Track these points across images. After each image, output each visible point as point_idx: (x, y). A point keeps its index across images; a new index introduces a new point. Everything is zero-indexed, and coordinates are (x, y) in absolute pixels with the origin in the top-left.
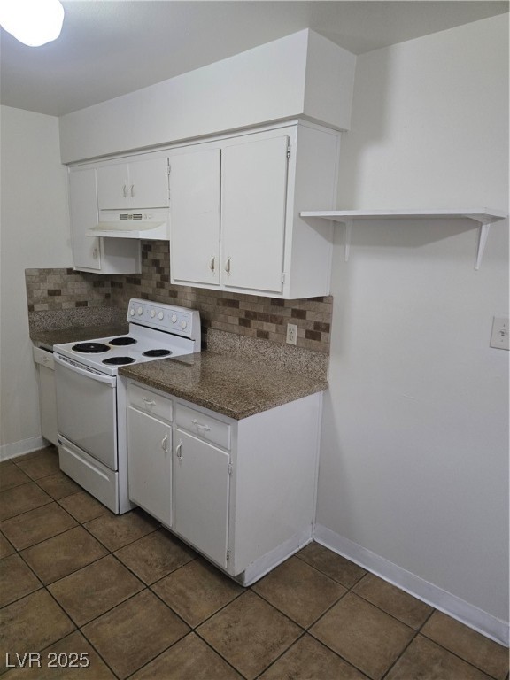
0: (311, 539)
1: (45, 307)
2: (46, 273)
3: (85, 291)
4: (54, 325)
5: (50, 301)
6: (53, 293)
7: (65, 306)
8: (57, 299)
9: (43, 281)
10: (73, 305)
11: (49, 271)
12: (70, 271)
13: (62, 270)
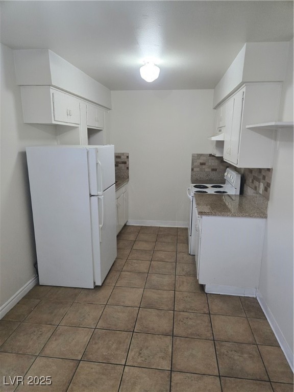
0: (255, 296)
1: (198, 169)
2: (200, 155)
3: (216, 164)
4: (201, 178)
5: (201, 167)
6: (202, 164)
7: (206, 170)
8: (204, 167)
9: (199, 159)
10: (210, 170)
11: (201, 155)
12: (211, 155)
13: (207, 154)
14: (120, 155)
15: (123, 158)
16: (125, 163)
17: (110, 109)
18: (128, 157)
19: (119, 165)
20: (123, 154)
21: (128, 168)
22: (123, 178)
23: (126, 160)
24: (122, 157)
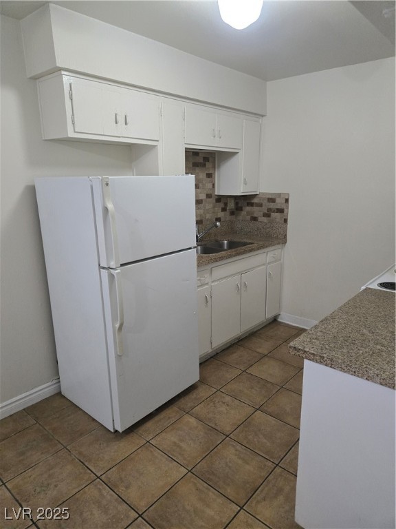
14: (273, 197)
15: (279, 203)
16: (281, 211)
17: (263, 116)
18: (287, 201)
19: (273, 214)
20: (279, 195)
21: (286, 221)
22: (277, 238)
23: (283, 206)
24: (278, 200)
